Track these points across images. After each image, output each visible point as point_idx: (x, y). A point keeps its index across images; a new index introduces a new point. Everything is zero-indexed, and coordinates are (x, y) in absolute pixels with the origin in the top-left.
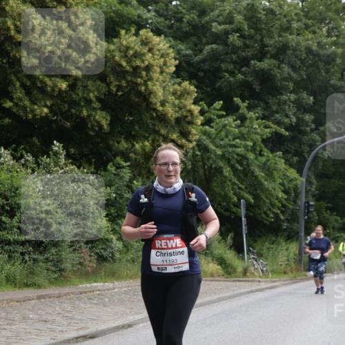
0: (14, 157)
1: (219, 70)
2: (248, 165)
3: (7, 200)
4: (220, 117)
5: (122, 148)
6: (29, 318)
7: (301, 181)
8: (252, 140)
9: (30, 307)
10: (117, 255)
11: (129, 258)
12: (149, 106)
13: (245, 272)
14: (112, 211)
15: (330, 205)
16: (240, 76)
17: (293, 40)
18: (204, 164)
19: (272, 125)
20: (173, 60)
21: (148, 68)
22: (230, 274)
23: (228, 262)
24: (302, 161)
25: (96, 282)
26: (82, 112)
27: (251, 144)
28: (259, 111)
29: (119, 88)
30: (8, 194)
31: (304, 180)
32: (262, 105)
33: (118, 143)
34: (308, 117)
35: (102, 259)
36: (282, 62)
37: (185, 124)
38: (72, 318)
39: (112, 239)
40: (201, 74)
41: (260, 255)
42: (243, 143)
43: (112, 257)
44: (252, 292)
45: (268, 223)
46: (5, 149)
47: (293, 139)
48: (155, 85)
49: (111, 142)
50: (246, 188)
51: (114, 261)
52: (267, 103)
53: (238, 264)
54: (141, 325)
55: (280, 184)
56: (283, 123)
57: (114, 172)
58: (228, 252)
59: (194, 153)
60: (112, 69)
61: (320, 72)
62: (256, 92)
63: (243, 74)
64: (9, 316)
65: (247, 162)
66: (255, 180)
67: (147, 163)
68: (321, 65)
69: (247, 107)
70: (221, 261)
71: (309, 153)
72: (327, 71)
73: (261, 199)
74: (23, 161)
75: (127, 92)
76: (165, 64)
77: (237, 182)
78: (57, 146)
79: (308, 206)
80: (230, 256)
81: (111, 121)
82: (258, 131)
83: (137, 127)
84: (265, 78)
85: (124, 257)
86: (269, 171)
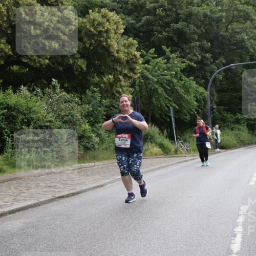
0: (29, 91)
1: (152, 30)
2: (174, 86)
3: (25, 116)
4: (153, 58)
5: (95, 81)
6: (40, 186)
7: (207, 94)
8: (175, 71)
9: (42, 179)
10: (96, 146)
11: (104, 148)
12: (110, 54)
13: (176, 152)
14: (92, 119)
15: (226, 108)
16: (165, 34)
17: (195, 9)
18: (147, 88)
19: (186, 61)
20: (122, 25)
21: (107, 31)
22: (167, 153)
23: (165, 146)
24: (207, 82)
25: (84, 163)
26: (69, 61)
27: (174, 73)
28: (178, 54)
29: (91, 44)
30: (26, 112)
31: (208, 93)
32: (180, 50)
33: (93, 78)
34: (208, 55)
35: (87, 149)
36: (189, 23)
37: (132, 64)
38: (67, 184)
39: (92, 136)
40: (142, 34)
41: (185, 141)
42: (169, 72)
43: (93, 148)
44: (180, 162)
45: (188, 121)
46: (24, 86)
47: (200, 69)
48: (112, 41)
49: (89, 78)
50: (173, 100)
51: (95, 149)
52: (182, 49)
53: (172, 147)
54: (109, 185)
55: (194, 97)
56: (193, 60)
57: (90, 95)
58: (165, 140)
59: (140, 81)
60: (85, 33)
61: (213, 28)
62: (175, 42)
63: (167, 32)
64: (28, 185)
65: (173, 84)
66: (179, 95)
67: (112, 89)
68: (214, 23)
69: (170, 51)
70: (161, 146)
71: (211, 77)
72: (218, 27)
73: (183, 106)
74: (35, 93)
75: (96, 47)
76: (117, 28)
77: (167, 97)
78: (54, 81)
79: (212, 109)
80: (166, 142)
81: (87, 64)
82: (178, 65)
83: (103, 68)
84: (180, 33)
85: (100, 147)
86: (187, 89)
